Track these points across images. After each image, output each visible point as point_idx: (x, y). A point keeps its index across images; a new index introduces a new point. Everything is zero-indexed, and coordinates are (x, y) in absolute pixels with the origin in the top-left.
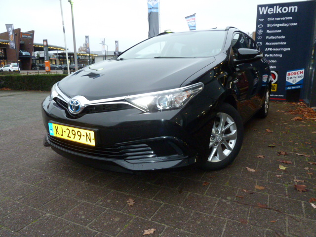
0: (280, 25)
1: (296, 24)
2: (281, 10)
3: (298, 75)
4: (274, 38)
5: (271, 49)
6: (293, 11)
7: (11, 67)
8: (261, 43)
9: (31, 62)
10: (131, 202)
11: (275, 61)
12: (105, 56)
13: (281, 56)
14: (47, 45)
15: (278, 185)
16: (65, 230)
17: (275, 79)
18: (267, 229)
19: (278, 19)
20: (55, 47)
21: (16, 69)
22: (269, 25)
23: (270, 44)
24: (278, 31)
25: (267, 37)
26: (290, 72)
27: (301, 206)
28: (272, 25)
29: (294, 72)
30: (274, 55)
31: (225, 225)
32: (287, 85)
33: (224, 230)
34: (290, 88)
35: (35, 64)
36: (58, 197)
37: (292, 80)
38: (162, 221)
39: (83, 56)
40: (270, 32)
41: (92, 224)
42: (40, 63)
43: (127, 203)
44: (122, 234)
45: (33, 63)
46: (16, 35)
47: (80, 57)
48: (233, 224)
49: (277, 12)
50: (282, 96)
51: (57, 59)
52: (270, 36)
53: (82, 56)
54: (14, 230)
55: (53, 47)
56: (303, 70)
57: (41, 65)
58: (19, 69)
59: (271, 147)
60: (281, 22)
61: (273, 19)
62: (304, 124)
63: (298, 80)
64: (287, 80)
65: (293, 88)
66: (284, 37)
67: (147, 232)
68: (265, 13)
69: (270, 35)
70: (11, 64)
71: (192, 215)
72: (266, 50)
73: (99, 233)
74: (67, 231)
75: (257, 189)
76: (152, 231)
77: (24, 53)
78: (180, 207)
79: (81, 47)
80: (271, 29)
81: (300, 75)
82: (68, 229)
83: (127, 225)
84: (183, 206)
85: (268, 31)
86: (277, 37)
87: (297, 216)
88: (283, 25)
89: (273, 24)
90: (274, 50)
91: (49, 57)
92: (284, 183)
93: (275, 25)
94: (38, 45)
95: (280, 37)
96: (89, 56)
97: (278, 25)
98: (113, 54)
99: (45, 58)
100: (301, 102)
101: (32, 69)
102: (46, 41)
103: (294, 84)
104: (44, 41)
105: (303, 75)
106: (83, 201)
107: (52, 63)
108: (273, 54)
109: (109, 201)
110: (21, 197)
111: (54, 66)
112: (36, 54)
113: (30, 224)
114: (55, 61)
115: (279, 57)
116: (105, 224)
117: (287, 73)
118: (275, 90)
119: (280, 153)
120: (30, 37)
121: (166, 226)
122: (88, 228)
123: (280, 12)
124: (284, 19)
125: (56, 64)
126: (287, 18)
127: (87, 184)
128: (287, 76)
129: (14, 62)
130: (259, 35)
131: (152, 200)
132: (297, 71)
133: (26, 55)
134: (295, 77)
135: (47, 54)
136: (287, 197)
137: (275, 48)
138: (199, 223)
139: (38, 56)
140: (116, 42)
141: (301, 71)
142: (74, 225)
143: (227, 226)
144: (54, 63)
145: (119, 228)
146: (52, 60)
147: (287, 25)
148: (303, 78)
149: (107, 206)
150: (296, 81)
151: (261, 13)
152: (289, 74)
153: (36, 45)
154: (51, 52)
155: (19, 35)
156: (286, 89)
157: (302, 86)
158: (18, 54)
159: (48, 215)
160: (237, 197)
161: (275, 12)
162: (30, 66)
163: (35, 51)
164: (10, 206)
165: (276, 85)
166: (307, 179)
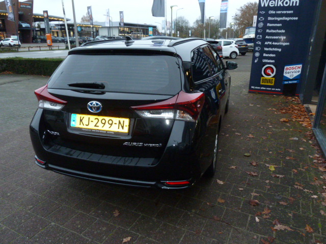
0: (281, 19)
1: (297, 18)
2: (283, 3)
3: (296, 70)
4: (274, 31)
5: (270, 43)
6: (294, 5)
7: (11, 40)
8: (261, 36)
9: (32, 34)
10: (116, 213)
11: (274, 55)
12: (110, 27)
13: (280, 50)
14: (48, 16)
15: (237, 198)
16: (65, 238)
17: (273, 73)
18: (214, 239)
19: (279, 12)
20: (56, 18)
21: (16, 42)
22: (270, 18)
23: (270, 37)
24: (279, 25)
25: (268, 31)
26: (288, 67)
27: (247, 220)
28: (273, 19)
29: (292, 66)
30: (274, 49)
31: (183, 235)
32: (284, 79)
33: (181, 239)
34: (287, 83)
35: (36, 36)
36: (61, 208)
37: (290, 74)
38: (138, 231)
39: (87, 27)
40: (271, 25)
41: (85, 233)
42: (41, 35)
43: (113, 214)
44: (106, 241)
45: (34, 36)
46: (14, 4)
47: (83, 28)
48: (190, 234)
49: (279, 5)
50: (280, 90)
51: (59, 31)
52: (270, 30)
53: (85, 27)
54: (28, 236)
55: (55, 17)
56: (301, 66)
57: (42, 37)
58: (20, 43)
59: (246, 156)
60: (282, 15)
61: (274, 12)
62: (287, 127)
63: (295, 75)
64: (284, 75)
65: (290, 82)
66: (283, 31)
67: (125, 240)
68: (266, 5)
69: (270, 28)
70: (10, 37)
71: (161, 225)
72: (266, 43)
73: (90, 240)
74: (67, 239)
75: (219, 202)
76: (129, 238)
77: (24, 25)
78: (153, 218)
79: (84, 16)
80: (271, 22)
81: (298, 70)
82: (68, 237)
83: (111, 234)
84: (156, 218)
85: (269, 25)
86: (278, 31)
87: (241, 228)
88: (284, 18)
89: (274, 17)
90: (274, 43)
91: (51, 29)
92: (242, 196)
93: (276, 18)
94: (39, 15)
95: (280, 31)
96: (93, 27)
97: (279, 19)
98: (118, 25)
99: (46, 29)
100: (296, 98)
101: (33, 42)
102: (46, 12)
103: (291, 78)
104: (44, 12)
105: (300, 70)
106: (80, 211)
107: (53, 35)
108: (272, 48)
109: (100, 212)
110: (32, 207)
111: (56, 38)
112: (36, 24)
113: (40, 232)
114: (57, 32)
115: (278, 51)
116: (95, 232)
117: (285, 67)
118: (273, 84)
119: (251, 164)
120: (30, 7)
121: (140, 235)
122: (83, 236)
123: (282, 5)
124: (285, 12)
125: (58, 36)
126: (288, 12)
127: (84, 194)
128: (285, 71)
129: (14, 35)
130: (260, 28)
131: (133, 211)
132: (295, 66)
133: (26, 27)
134: (292, 72)
135: (48, 25)
136: (240, 211)
137: (275, 42)
138: (164, 233)
139: (39, 26)
140: (121, 12)
141: (299, 66)
142: (72, 233)
143: (185, 236)
144: (56, 35)
145: (105, 237)
146: (53, 32)
147: (288, 19)
148: (300, 73)
149: (98, 216)
150: (293, 75)
151: (262, 5)
152: (287, 69)
153: (36, 15)
154: (53, 23)
155: (18, 5)
156: (283, 83)
157: (298, 81)
158: (18, 26)
159: (53, 224)
160: (200, 209)
161: (276, 5)
162: (31, 39)
163: (35, 22)
164: (24, 216)
165: (274, 79)
166: (262, 193)
